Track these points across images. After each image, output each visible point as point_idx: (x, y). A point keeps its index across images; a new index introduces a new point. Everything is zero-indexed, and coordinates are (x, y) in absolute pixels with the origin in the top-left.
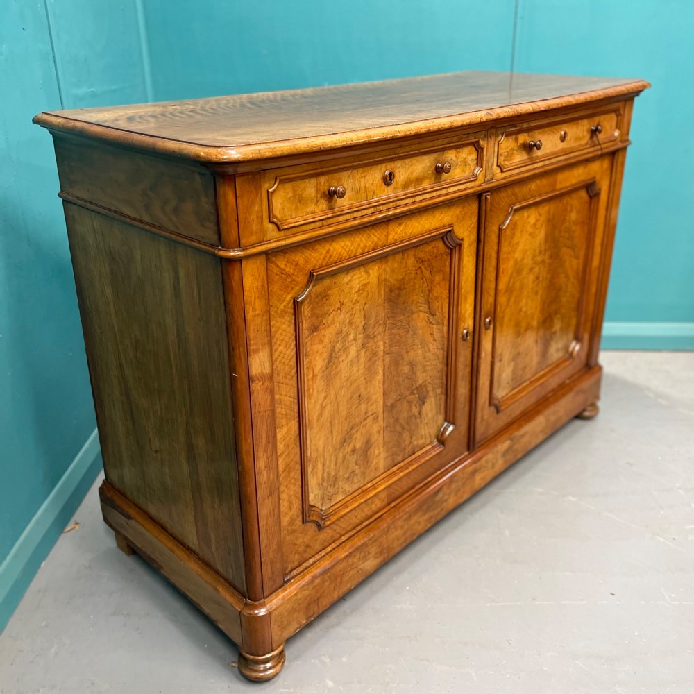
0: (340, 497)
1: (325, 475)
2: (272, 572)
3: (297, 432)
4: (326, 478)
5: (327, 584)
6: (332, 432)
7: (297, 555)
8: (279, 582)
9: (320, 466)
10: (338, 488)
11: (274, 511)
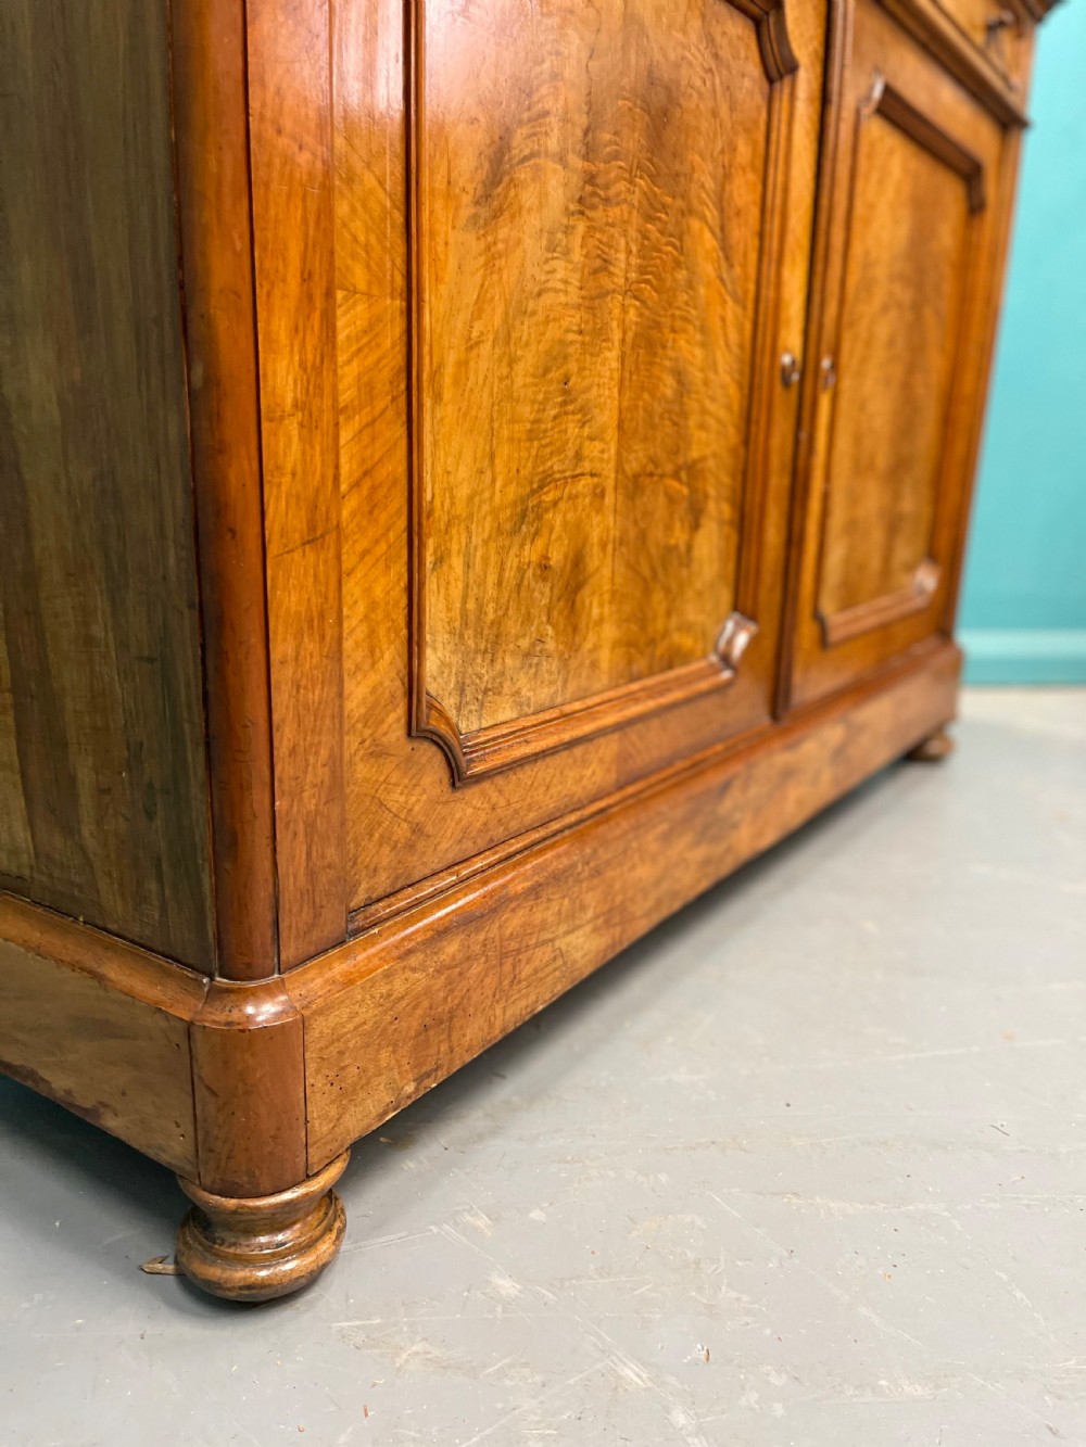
0: (506, 712)
1: (471, 605)
2: (312, 875)
3: (400, 360)
4: (472, 618)
5: (476, 969)
6: (492, 457)
7: (386, 850)
8: (332, 922)
9: (457, 563)
10: (502, 674)
11: (322, 616)
